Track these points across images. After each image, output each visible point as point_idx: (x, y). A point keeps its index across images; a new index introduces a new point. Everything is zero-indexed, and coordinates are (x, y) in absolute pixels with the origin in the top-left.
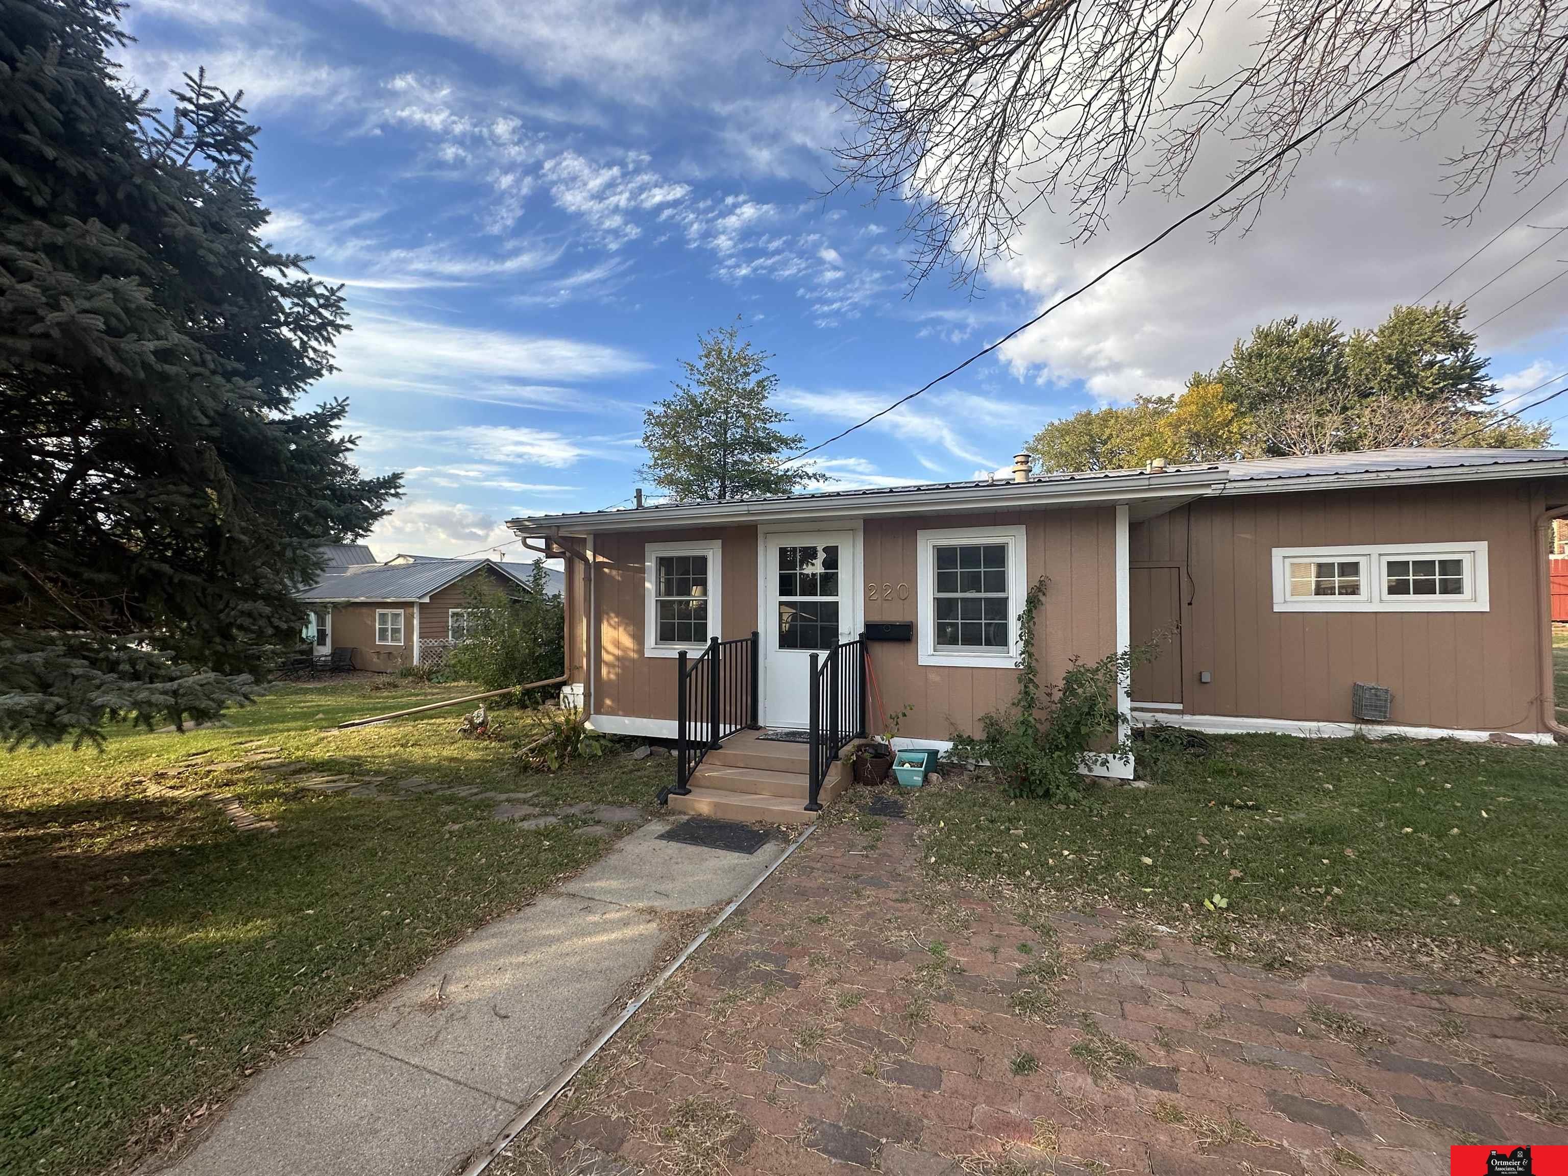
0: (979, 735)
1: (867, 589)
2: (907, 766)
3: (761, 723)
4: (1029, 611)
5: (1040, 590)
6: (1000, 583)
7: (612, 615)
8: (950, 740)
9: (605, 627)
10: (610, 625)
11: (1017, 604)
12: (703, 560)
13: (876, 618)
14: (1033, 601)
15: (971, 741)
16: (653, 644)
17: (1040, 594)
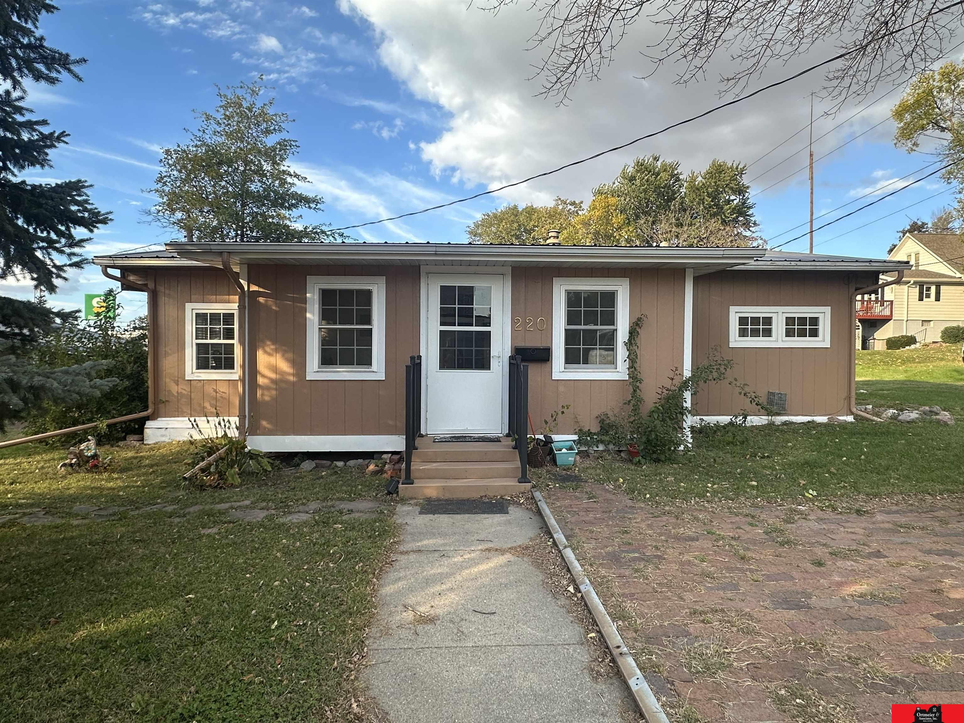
0: (595, 429)
1: (513, 323)
2: (564, 451)
3: (423, 432)
4: (630, 340)
5: (637, 325)
6: (610, 318)
7: (268, 343)
8: (575, 434)
9: (260, 355)
10: (266, 352)
11: (622, 335)
12: (369, 293)
13: (521, 344)
14: (633, 333)
15: (590, 434)
16: (316, 368)
17: (637, 328)
